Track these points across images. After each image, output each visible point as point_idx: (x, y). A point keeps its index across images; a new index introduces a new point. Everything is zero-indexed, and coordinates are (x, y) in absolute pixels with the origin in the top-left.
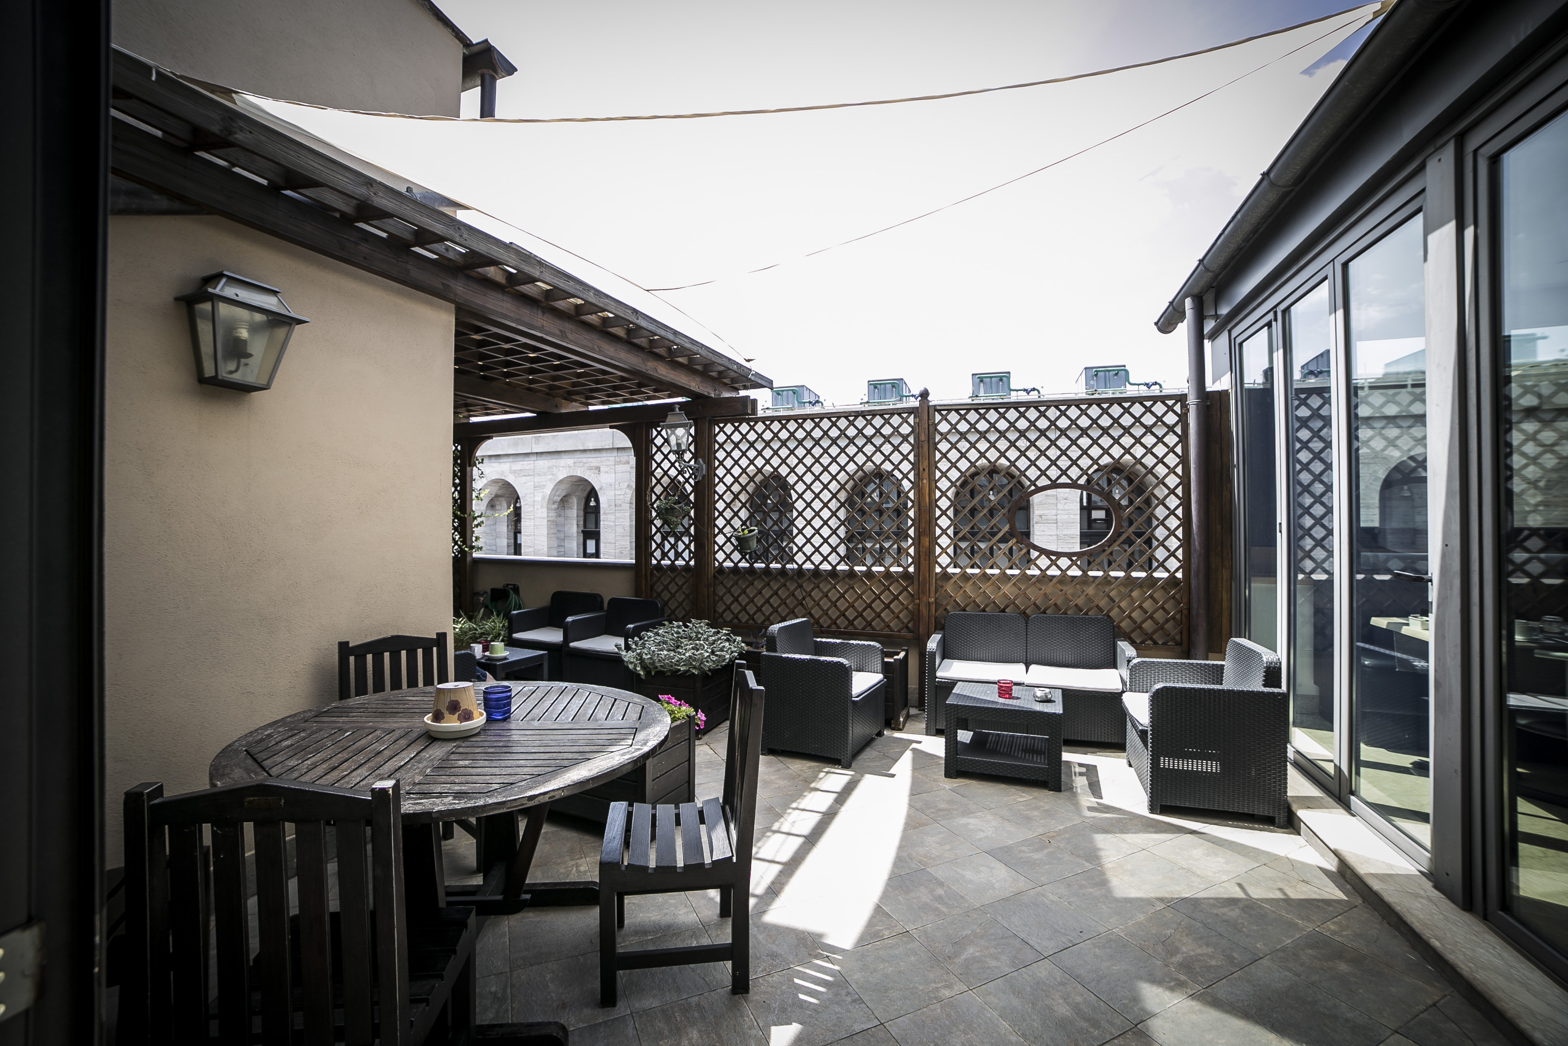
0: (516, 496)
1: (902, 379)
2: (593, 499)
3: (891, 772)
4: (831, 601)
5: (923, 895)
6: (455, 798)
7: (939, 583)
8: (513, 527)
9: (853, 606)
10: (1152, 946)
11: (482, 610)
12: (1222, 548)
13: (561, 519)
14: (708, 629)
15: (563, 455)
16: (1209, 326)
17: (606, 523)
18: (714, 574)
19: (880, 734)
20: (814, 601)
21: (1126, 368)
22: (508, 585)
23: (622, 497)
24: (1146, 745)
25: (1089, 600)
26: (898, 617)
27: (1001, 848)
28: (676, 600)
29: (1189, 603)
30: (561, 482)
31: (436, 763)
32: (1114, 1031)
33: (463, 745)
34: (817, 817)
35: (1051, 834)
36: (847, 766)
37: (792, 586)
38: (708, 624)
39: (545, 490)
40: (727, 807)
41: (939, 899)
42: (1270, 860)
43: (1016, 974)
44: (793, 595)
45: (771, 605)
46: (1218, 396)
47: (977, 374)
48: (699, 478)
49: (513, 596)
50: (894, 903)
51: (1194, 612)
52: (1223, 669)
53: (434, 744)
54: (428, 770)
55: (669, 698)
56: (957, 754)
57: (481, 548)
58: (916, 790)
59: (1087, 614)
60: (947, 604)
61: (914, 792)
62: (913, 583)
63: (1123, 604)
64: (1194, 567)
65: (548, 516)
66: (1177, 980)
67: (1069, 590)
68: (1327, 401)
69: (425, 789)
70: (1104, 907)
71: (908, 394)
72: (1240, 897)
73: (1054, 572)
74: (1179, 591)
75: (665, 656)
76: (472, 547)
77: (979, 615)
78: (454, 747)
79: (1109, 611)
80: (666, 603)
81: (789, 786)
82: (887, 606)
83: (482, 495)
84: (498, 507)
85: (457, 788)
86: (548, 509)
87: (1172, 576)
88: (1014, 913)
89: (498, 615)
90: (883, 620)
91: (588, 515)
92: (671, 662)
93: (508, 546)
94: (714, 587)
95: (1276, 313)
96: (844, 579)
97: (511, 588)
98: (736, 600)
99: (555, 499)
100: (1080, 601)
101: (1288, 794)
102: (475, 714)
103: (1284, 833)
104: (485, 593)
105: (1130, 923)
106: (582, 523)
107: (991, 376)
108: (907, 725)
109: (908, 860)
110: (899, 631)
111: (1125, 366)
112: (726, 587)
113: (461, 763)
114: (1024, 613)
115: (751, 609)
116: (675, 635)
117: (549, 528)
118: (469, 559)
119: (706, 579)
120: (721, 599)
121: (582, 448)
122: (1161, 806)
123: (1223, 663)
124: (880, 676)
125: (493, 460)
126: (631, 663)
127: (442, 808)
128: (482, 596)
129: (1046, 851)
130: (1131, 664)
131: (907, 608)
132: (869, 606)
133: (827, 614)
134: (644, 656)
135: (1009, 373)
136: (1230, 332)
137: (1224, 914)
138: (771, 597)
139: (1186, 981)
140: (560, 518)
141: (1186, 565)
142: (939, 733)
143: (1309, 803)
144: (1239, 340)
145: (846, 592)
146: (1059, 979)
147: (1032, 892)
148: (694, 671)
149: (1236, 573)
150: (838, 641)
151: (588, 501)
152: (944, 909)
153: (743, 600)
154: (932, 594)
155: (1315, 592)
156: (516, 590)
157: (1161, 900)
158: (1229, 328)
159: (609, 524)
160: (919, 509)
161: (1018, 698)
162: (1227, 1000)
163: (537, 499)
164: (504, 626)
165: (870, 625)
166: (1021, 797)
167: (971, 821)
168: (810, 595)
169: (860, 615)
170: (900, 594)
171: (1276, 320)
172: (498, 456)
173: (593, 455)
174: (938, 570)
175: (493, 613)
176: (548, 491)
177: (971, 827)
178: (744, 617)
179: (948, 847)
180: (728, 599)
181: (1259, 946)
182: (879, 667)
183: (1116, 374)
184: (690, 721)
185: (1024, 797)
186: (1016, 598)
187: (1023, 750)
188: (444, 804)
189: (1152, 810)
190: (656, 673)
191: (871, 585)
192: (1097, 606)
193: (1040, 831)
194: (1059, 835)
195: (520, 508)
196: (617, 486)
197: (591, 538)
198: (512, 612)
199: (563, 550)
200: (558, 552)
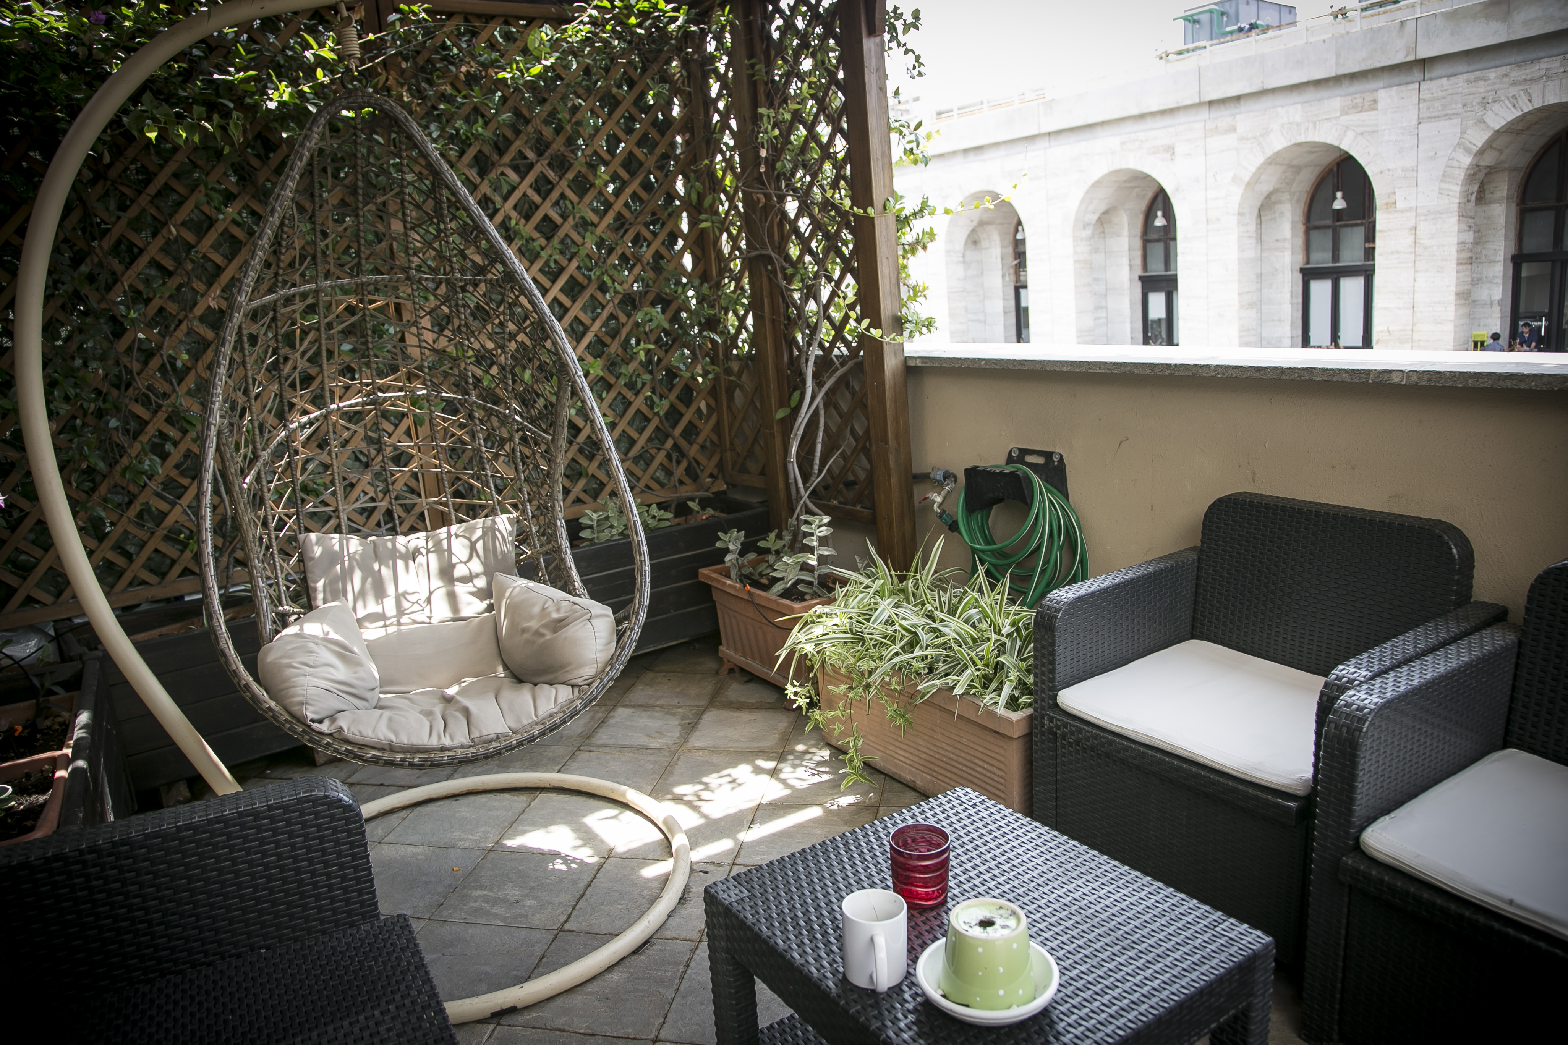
0: (1015, 221)
2: (1159, 213)
8: (1013, 278)
11: (940, 542)
13: (1099, 258)
15: (1099, 131)
17: (1188, 257)
22: (1024, 452)
23: (1220, 203)
30: (1097, 184)
39: (1068, 203)
49: (1044, 497)
57: (929, 325)
65: (1075, 254)
84: (984, 244)
91: (1149, 245)
93: (1005, 313)
97: (1036, 468)
104: (947, 476)
106: (1138, 261)
118: (891, 363)
121: (1136, 112)
125: (971, 156)
128: (939, 485)
140: (1097, 255)
151: (1149, 216)
156: (1054, 474)
163: (1053, 221)
172: (979, 149)
173: (1160, 122)
176: (1073, 204)
195: (1023, 241)
196: (1212, 178)
197: (1157, 289)
198: (1051, 585)
199: (1104, 315)
200: (1096, 319)
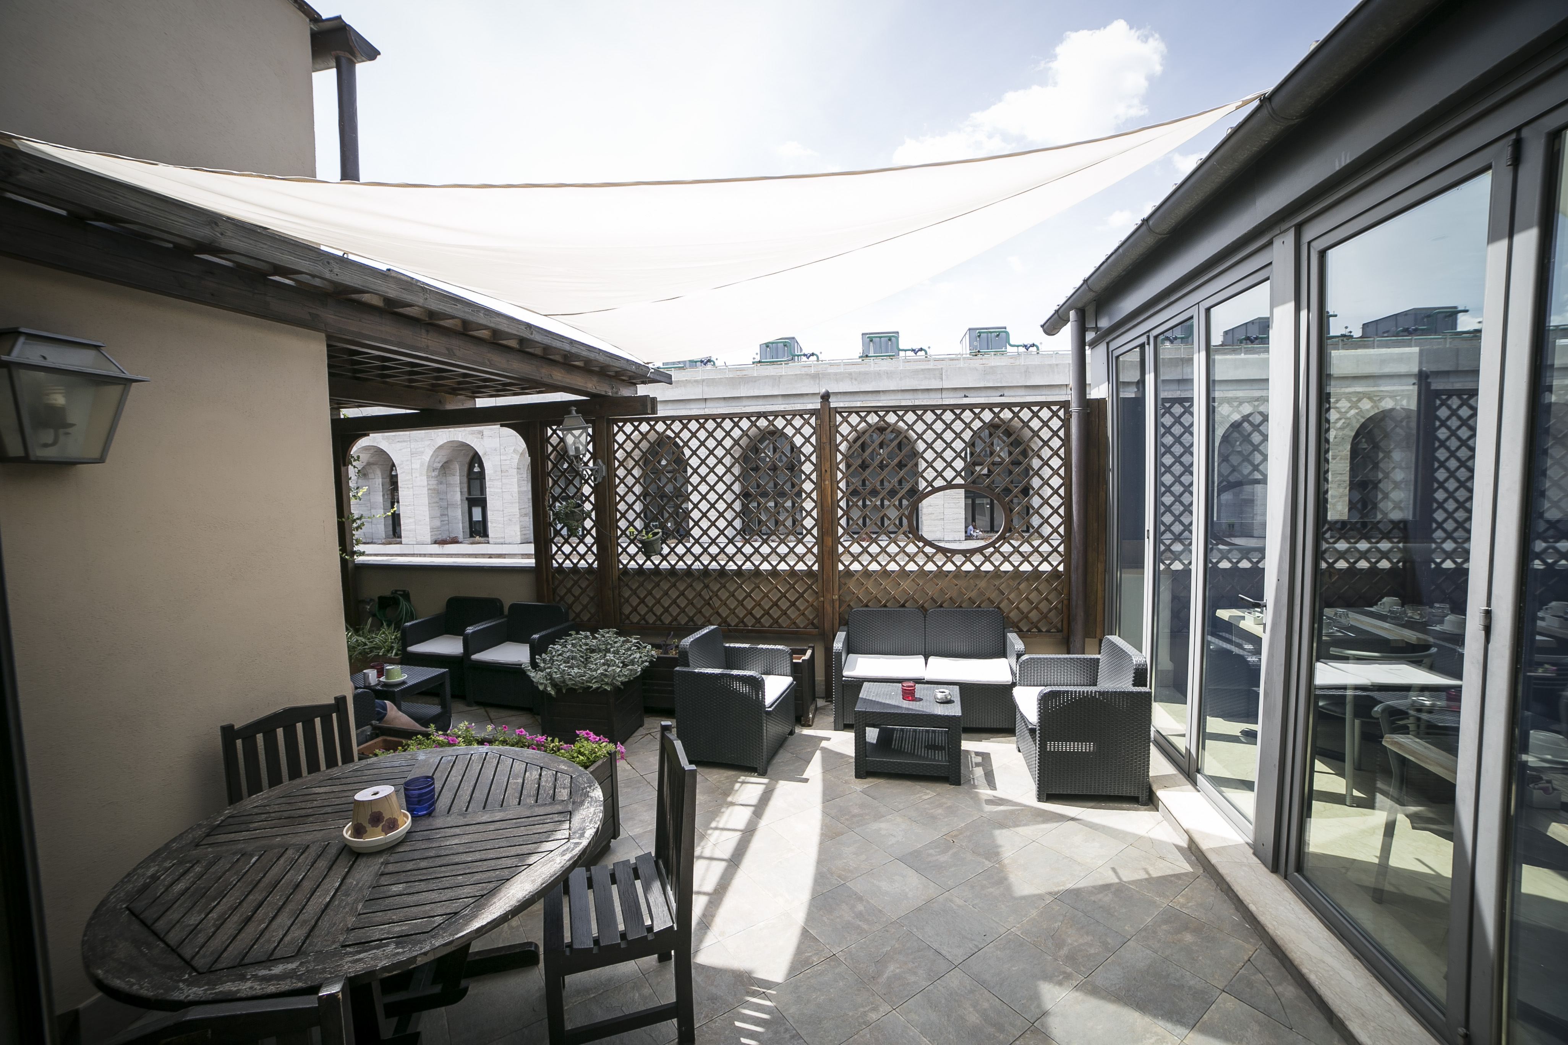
0: (391, 464)
1: (794, 338)
2: (476, 465)
3: (805, 776)
4: (737, 600)
5: (845, 913)
6: (398, 945)
7: (843, 580)
8: (390, 496)
9: (760, 605)
10: (1043, 941)
11: (370, 620)
12: (1098, 544)
13: (443, 487)
14: (616, 638)
16: (1090, 336)
17: (492, 490)
18: (619, 577)
19: (792, 733)
20: (721, 600)
21: (1007, 330)
22: (396, 591)
23: (508, 462)
24: (1035, 741)
25: (982, 594)
26: (803, 614)
27: (911, 853)
28: (581, 603)
29: (1069, 594)
30: (441, 447)
31: (367, 893)
32: (1016, 1033)
33: (392, 859)
34: (737, 836)
35: (954, 833)
36: (763, 774)
37: (699, 586)
38: (616, 633)
39: (423, 457)
40: (661, 863)
41: (859, 915)
42: (1136, 841)
43: (931, 987)
44: (700, 595)
45: (678, 606)
46: (1097, 404)
47: (867, 334)
48: (599, 480)
49: (403, 603)
50: (820, 925)
51: (1074, 603)
52: (1098, 662)
53: (358, 863)
54: (360, 906)
55: (587, 734)
56: (866, 756)
57: (361, 553)
58: (829, 795)
59: (980, 607)
60: (850, 601)
61: (828, 798)
62: (817, 581)
63: (1011, 597)
64: (1074, 562)
65: (428, 484)
66: (1064, 973)
67: (961, 583)
68: (1189, 411)
69: (360, 935)
70: (1002, 906)
71: (799, 353)
72: (1112, 881)
73: (949, 567)
74: (1060, 583)
75: (576, 674)
76: (353, 553)
77: (881, 611)
78: (382, 863)
79: (999, 603)
80: (570, 607)
81: (710, 801)
82: (793, 604)
83: (359, 494)
84: (371, 476)
85: (397, 929)
86: (428, 477)
87: (1055, 569)
88: (927, 923)
89: (389, 626)
90: (789, 617)
91: (472, 481)
92: (582, 679)
94: (619, 589)
95: (1148, 337)
96: (749, 578)
97: (400, 595)
98: (642, 601)
99: (434, 466)
100: (973, 594)
101: (1151, 774)
102: (400, 820)
103: (1145, 810)
104: (372, 600)
105: (1025, 920)
106: (466, 490)
107: (880, 336)
108: (816, 719)
109: (828, 876)
110: (805, 627)
111: (1005, 328)
112: (631, 589)
113: (395, 889)
114: (923, 607)
115: (659, 610)
116: (584, 647)
117: (430, 497)
118: (350, 565)
119: (610, 582)
120: (627, 601)
122: (1047, 794)
123: (1098, 656)
124: (790, 679)
126: (541, 684)
127: (385, 963)
128: (368, 603)
129: (951, 852)
130: (1020, 660)
131: (812, 605)
132: (775, 604)
133: (734, 613)
134: (554, 676)
135: (898, 333)
136: (1108, 344)
137: (1100, 900)
138: (678, 597)
139: (1071, 973)
140: (441, 486)
141: (1067, 559)
142: (847, 727)
143: (1167, 782)
144: (1116, 353)
145: (752, 591)
146: (968, 988)
147: (941, 899)
148: (606, 687)
149: (1109, 568)
150: (747, 646)
151: (471, 466)
152: (865, 927)
153: (650, 601)
154: (836, 591)
155: (1173, 581)
156: (406, 596)
157: (1050, 893)
158: (1107, 340)
159: (496, 490)
160: (822, 510)
161: (921, 700)
162: (1103, 986)
163: (414, 466)
164: (396, 637)
165: (777, 622)
166: (927, 794)
167: (883, 825)
168: (717, 595)
169: (767, 613)
170: (804, 592)
171: (1149, 344)
174: (841, 567)
175: (383, 624)
176: (427, 457)
177: (883, 832)
178: (651, 619)
179: (864, 857)
180: (635, 601)
181: (1127, 928)
182: (788, 670)
183: (998, 336)
184: (611, 758)
185: (928, 794)
186: (914, 593)
187: (925, 747)
188: (387, 957)
189: (1040, 799)
190: (567, 690)
191: (777, 583)
192: (989, 599)
193: (945, 830)
194: (961, 833)
195: (396, 476)
196: (502, 451)
197: (476, 505)
198: (405, 623)
199: (447, 519)
200: (442, 521)
